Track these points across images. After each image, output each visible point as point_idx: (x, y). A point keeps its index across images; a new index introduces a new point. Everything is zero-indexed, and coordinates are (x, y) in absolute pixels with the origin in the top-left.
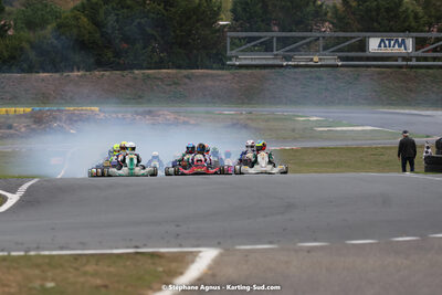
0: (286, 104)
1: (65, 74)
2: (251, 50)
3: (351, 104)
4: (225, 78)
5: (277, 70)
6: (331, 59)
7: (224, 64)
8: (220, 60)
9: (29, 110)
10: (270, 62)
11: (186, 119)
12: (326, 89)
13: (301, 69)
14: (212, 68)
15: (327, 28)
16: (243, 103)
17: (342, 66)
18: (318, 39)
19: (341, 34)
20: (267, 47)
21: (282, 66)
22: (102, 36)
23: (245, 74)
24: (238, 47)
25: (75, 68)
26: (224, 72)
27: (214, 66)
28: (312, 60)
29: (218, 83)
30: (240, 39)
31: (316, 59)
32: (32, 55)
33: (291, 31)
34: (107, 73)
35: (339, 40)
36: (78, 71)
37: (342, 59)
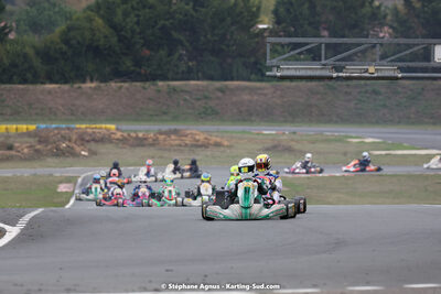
0: (336, 122)
1: (76, 86)
2: (296, 59)
3: (413, 123)
4: (265, 92)
5: (327, 82)
6: (389, 70)
7: (263, 75)
8: (258, 71)
9: (32, 127)
10: (318, 73)
11: (218, 140)
12: (384, 106)
13: (355, 82)
14: (249, 80)
15: (385, 34)
16: (285, 121)
17: (402, 78)
18: (374, 46)
19: (402, 41)
20: (314, 55)
21: (331, 78)
22: (119, 41)
23: (288, 88)
24: (280, 54)
25: (88, 78)
26: (263, 84)
27: (253, 76)
28: (367, 71)
29: (256, 97)
30: (283, 46)
31: (372, 69)
32: (37, 63)
33: (343, 37)
34: (126, 85)
35: (399, 48)
36: (92, 81)
37: (402, 70)
